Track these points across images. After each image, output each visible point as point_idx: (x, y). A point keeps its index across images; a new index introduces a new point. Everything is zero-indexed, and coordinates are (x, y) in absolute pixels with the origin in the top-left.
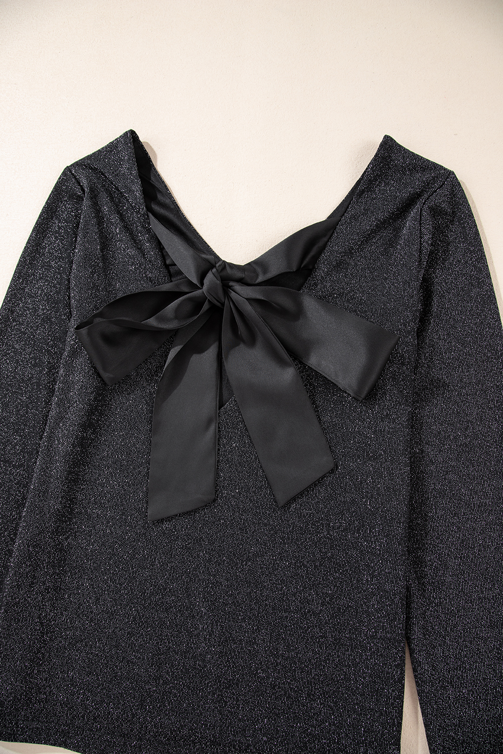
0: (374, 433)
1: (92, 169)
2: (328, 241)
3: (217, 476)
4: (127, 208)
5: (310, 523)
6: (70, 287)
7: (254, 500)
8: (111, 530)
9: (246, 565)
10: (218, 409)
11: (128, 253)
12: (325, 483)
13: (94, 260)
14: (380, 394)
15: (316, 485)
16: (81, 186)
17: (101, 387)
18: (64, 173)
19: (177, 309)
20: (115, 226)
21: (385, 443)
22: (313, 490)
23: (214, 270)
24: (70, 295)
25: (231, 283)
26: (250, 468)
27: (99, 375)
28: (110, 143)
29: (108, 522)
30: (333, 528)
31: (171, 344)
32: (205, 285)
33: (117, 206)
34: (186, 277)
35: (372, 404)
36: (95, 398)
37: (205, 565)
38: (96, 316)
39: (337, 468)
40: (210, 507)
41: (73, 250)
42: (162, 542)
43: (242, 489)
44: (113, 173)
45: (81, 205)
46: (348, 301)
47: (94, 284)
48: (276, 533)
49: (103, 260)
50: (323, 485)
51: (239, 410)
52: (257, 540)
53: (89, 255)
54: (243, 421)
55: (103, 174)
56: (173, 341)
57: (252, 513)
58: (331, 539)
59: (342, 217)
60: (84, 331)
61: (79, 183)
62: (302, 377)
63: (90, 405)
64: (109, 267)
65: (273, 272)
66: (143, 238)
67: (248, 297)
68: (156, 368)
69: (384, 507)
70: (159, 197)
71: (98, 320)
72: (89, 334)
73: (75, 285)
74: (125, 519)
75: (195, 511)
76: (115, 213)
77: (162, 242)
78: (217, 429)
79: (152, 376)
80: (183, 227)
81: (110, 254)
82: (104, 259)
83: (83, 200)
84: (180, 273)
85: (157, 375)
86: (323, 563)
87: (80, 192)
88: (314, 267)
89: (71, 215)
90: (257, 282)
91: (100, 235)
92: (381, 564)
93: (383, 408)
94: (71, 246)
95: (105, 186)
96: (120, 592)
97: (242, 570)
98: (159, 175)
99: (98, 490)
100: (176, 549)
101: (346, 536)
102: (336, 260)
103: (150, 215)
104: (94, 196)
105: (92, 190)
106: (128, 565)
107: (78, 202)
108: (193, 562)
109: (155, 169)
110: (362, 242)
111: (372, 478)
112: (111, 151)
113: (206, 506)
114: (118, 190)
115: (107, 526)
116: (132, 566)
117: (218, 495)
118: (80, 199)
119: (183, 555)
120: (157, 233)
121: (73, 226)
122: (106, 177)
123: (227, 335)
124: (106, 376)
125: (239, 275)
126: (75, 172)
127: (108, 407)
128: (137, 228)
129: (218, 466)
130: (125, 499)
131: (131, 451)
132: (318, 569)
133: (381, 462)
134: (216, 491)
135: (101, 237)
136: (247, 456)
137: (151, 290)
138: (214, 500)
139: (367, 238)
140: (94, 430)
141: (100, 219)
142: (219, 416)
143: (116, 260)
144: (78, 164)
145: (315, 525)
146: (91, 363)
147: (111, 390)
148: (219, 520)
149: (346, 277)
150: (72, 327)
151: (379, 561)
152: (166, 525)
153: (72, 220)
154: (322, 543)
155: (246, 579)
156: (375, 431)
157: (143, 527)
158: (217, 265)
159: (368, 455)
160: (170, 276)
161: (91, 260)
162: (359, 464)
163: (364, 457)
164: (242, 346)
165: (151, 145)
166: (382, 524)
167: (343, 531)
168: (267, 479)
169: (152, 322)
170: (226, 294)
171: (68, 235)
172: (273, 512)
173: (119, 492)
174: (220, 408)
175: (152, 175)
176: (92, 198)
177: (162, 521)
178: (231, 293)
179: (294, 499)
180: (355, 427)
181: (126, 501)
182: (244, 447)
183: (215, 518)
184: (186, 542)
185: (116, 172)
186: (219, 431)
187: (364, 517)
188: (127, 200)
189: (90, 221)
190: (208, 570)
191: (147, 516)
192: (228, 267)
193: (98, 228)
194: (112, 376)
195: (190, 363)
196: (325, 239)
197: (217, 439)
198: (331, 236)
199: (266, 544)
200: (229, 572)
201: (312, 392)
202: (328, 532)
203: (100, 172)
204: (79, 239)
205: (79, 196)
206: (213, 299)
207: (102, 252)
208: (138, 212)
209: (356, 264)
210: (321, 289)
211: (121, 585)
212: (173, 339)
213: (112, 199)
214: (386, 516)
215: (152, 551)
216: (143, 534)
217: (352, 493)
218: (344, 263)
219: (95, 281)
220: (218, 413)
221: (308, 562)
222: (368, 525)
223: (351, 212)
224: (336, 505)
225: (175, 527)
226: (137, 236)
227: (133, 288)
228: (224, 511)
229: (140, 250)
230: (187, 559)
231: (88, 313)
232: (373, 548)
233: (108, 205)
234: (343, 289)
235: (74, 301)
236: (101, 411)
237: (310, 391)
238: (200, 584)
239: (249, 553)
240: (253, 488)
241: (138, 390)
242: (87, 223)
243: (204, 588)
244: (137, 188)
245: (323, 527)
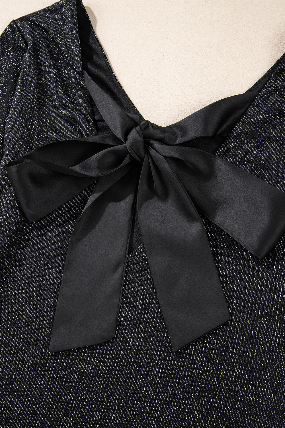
0: (270, 291)
1: (36, 25)
2: (244, 113)
3: (119, 316)
4: (65, 65)
5: (201, 371)
6: (4, 129)
7: (151, 342)
8: (12, 357)
9: (136, 405)
10: (127, 254)
11: (61, 106)
12: (219, 334)
13: (30, 108)
14: (278, 255)
15: (210, 335)
16: (25, 39)
17: (22, 222)
18: (10, 26)
19: (100, 160)
20: (52, 80)
21: (280, 302)
22: (207, 340)
23: (138, 128)
24: (4, 137)
25: (152, 142)
26: (151, 311)
27: (22, 211)
28: (55, 3)
29: (11, 349)
30: (223, 378)
31: (91, 190)
32: (128, 140)
33: (56, 62)
34: (112, 132)
35: (270, 264)
36: (16, 232)
37: (98, 401)
38: (26, 157)
39: (232, 320)
40: (109, 344)
41: (11, 97)
42: (59, 374)
43: (141, 330)
44: (55, 31)
45: (23, 57)
46: (257, 169)
47: (28, 129)
48: (168, 377)
49: (38, 108)
50: (217, 336)
51: (146, 256)
52: (150, 382)
53: (26, 103)
54: (149, 267)
55: (46, 31)
56: (93, 188)
57: (148, 354)
58: (220, 390)
59: (259, 92)
60: (14, 168)
61: (23, 37)
62: (207, 233)
63: (11, 237)
64: (42, 116)
65: (191, 135)
66: (77, 93)
67: (167, 155)
68: (75, 211)
69: (274, 364)
70: (95, 57)
71: (27, 161)
72: (18, 171)
73: (10, 128)
74: (28, 348)
75: (94, 346)
76: (53, 68)
77: (94, 98)
78: (124, 272)
79: (71, 217)
80: (113, 88)
81: (45, 104)
82: (40, 108)
83: (25, 53)
84: (107, 128)
85: (75, 218)
86: (211, 412)
87: (24, 45)
88: (228, 136)
89: (13, 65)
90: (175, 143)
91: (37, 86)
92: (268, 420)
93: (281, 269)
94: (10, 93)
95: (46, 42)
96: (12, 420)
97: (132, 410)
98: (97, 38)
99: (6, 317)
100: (72, 382)
101: (235, 388)
102: (250, 131)
103: (86, 74)
104: (36, 50)
105: (34, 44)
106: (24, 394)
107: (20, 54)
108: (86, 396)
109: (94, 33)
110: (276, 116)
111: (264, 334)
112: (56, 11)
113: (105, 343)
114: (59, 48)
115: (9, 353)
116: (27, 395)
117: (118, 333)
118: (23, 51)
119: (78, 389)
120: (90, 90)
121: (13, 75)
122: (48, 34)
123: (143, 188)
124: (28, 212)
125: (160, 135)
126: (20, 26)
127: (26, 241)
128: (72, 84)
129: (121, 306)
130: (30, 328)
131: (43, 284)
132: (205, 419)
133: (275, 320)
134: (117, 330)
135: (38, 88)
136: (149, 300)
137: (79, 139)
138: (114, 338)
139: (281, 113)
140: (11, 261)
141: (39, 72)
142: (127, 260)
143: (50, 110)
144: (25, 19)
145: (206, 374)
146: (16, 199)
147: (31, 226)
148: (116, 358)
149: (257, 147)
150: (3, 165)
151: (265, 417)
152: (66, 358)
153: (13, 69)
154: (211, 392)
155: (134, 419)
156: (271, 289)
157: (44, 357)
158: (141, 124)
159: (262, 311)
160: (98, 130)
161: (28, 107)
162: (253, 319)
163: (258, 313)
164: (155, 199)
165: (93, 10)
166: (270, 380)
167: (232, 383)
168: (165, 324)
169: (77, 168)
170: (147, 151)
171: (8, 83)
172: (168, 356)
173: (26, 322)
174: (129, 253)
175: (91, 37)
176: (33, 52)
177: (62, 353)
178: (151, 149)
179: (188, 345)
180: (252, 284)
181: (31, 330)
182: (148, 291)
183: (112, 355)
184: (83, 376)
185: (58, 31)
186: (125, 274)
187: (253, 371)
188: (66, 58)
189: (30, 72)
190: (100, 406)
191: (49, 347)
192: (150, 128)
193: (37, 79)
194: (34, 213)
195: (106, 209)
196: (242, 111)
197: (123, 282)
198: (248, 108)
199: (157, 386)
200: (118, 410)
201: (215, 248)
202: (218, 382)
203: (43, 29)
204: (18, 87)
205: (22, 49)
206: (134, 153)
207: (38, 101)
208: (75, 70)
209: (267, 136)
210: (233, 156)
211: (14, 413)
212: (94, 186)
213: (52, 54)
214: (275, 373)
215: (49, 381)
216: (43, 364)
217: (244, 347)
218: (256, 134)
219: (28, 126)
220: (126, 257)
221: (196, 410)
222: (257, 380)
223: (269, 88)
224: (227, 356)
225: (74, 360)
226: (71, 91)
227: (63, 137)
228: (122, 350)
229: (73, 103)
230: (81, 393)
231: (19, 154)
232: (260, 404)
233: (47, 60)
234: (253, 157)
235: (7, 142)
236: (20, 244)
237: (214, 247)
238: (90, 419)
239: (141, 393)
240: (151, 330)
241: (56, 229)
242: (27, 73)
243: (93, 425)
244: (76, 48)
245: (213, 376)
